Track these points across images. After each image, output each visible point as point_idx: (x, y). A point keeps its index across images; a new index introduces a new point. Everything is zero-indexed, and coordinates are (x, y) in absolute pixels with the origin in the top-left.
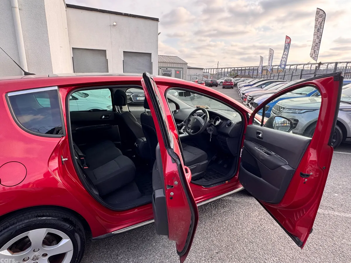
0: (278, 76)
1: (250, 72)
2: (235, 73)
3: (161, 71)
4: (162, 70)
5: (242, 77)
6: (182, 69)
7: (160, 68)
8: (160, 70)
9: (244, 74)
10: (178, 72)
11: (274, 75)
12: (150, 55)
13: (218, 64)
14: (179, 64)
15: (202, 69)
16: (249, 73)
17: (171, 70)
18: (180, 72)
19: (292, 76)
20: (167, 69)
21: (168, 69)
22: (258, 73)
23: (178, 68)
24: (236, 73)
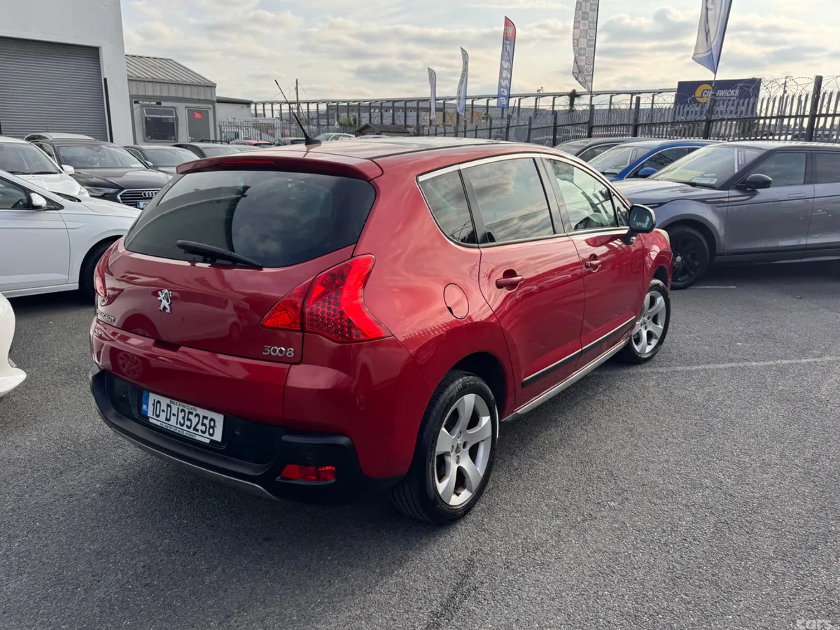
0: (491, 129)
1: (396, 118)
2: (352, 119)
3: (139, 108)
4: (143, 106)
5: (382, 132)
6: (211, 106)
7: (135, 100)
8: (135, 106)
9: (380, 121)
10: (198, 115)
11: (477, 126)
12: (92, 53)
13: (297, 89)
14: (188, 88)
15: (248, 103)
16: (393, 120)
17: (174, 108)
18: (204, 113)
19: (530, 130)
20: (159, 103)
21: (164, 104)
22: (420, 120)
23: (199, 101)
24: (355, 120)
